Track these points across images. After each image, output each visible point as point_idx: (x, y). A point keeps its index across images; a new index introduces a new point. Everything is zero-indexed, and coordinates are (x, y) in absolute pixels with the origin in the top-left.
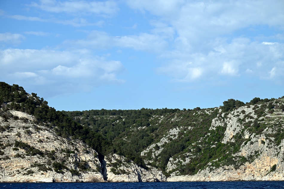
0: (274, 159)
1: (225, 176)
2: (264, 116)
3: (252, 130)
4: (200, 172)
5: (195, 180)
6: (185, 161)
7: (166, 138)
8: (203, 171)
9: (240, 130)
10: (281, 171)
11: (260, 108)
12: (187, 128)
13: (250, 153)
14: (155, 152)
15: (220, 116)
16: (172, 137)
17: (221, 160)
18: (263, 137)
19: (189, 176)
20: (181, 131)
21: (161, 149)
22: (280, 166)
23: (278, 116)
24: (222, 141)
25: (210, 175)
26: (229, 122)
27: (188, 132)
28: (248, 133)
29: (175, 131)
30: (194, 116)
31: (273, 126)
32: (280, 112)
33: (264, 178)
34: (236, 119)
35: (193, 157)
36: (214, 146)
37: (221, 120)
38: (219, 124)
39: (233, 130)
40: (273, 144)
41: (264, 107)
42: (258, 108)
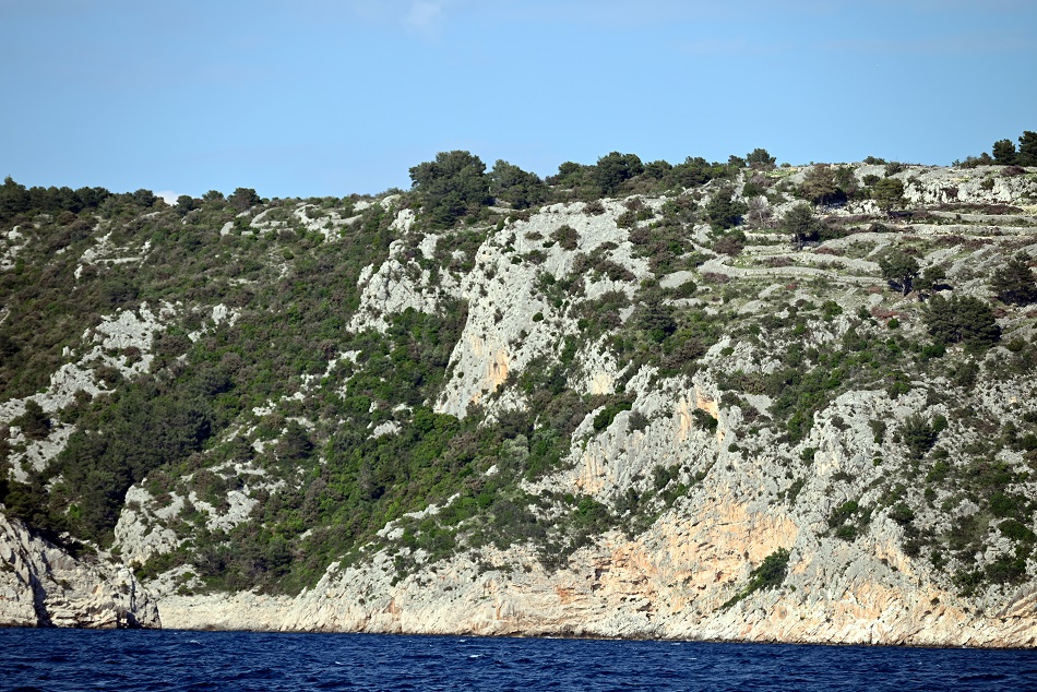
0: (769, 520)
1: (485, 604)
2: (693, 264)
3: (631, 349)
4: (333, 576)
5: (306, 624)
6: (223, 507)
7: (82, 368)
8: (351, 572)
9: (549, 344)
10: (815, 591)
11: (659, 218)
12: (203, 316)
13: (627, 481)
14: (24, 449)
15: (409, 255)
16: (120, 363)
17: (460, 513)
18: (703, 393)
19: (259, 599)
20: (170, 329)
21: (62, 436)
22: (808, 559)
23: (777, 270)
24: (439, 402)
25: (399, 594)
26: (484, 294)
27: (214, 340)
28: (612, 365)
29: (130, 329)
30: (231, 242)
31: (757, 331)
32: (784, 251)
33: (715, 623)
34: (525, 275)
35: (273, 489)
36: (389, 428)
37: (418, 275)
38: (403, 297)
39: (510, 343)
40: (764, 432)
41: (684, 216)
42: (651, 216)
